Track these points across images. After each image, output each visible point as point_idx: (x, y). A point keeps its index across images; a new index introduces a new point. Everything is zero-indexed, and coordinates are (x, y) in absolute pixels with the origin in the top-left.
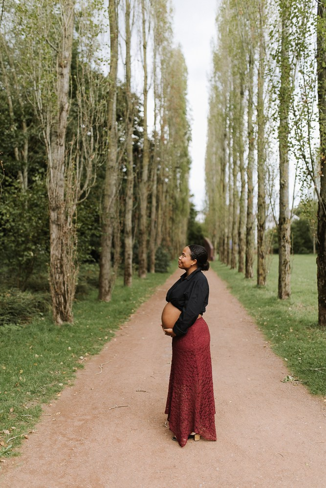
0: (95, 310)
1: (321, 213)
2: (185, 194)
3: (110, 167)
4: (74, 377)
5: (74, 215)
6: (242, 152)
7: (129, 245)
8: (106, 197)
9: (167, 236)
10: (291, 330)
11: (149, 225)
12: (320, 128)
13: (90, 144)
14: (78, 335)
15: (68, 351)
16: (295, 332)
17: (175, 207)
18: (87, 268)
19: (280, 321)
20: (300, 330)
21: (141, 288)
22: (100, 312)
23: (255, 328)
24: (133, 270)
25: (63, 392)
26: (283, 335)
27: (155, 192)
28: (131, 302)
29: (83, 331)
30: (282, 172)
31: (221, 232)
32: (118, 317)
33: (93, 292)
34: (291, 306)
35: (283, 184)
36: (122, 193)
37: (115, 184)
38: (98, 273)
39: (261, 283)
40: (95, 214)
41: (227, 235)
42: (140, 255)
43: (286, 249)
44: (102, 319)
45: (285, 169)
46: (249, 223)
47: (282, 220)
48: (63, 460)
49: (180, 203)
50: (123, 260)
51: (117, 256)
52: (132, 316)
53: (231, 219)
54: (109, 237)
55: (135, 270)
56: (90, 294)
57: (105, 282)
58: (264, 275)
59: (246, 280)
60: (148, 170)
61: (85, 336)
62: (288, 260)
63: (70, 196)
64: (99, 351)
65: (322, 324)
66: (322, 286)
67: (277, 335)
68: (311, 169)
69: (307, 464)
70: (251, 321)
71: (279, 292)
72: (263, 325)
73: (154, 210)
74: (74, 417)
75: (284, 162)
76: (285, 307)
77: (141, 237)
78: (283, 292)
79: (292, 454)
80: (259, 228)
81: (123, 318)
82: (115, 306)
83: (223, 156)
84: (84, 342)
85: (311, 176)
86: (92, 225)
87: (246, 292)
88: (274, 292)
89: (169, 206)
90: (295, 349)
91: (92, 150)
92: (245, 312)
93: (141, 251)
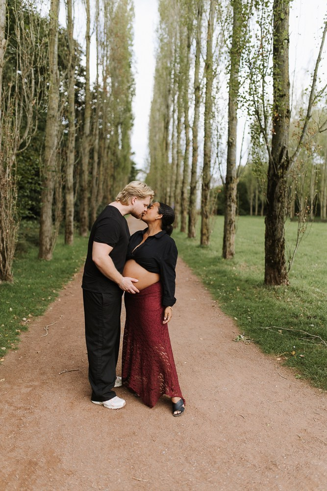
0: (36, 268)
1: (272, 172)
2: (126, 151)
3: (50, 116)
4: (18, 340)
5: (14, 166)
6: (187, 109)
7: (70, 201)
8: (46, 149)
9: (109, 193)
10: (238, 290)
11: (90, 182)
12: (274, 84)
13: (30, 87)
14: (19, 295)
15: (9, 312)
16: (242, 291)
17: (116, 164)
18: (25, 225)
19: (226, 280)
20: (247, 289)
21: (83, 247)
22: (41, 271)
23: (202, 287)
24: (74, 228)
25: (7, 357)
26: (231, 295)
27: (97, 147)
28: (74, 261)
29: (24, 291)
30: (231, 130)
31: (163, 191)
32: (61, 276)
33: (32, 250)
34: (235, 266)
35: (231, 143)
36: (64, 145)
37: (57, 136)
38: (38, 230)
39: (204, 242)
40: (36, 167)
41: (168, 194)
42: (81, 212)
43: (232, 209)
44: (44, 278)
45: (233, 127)
46: (193, 183)
47: (229, 179)
48: (11, 432)
49: (122, 160)
50: (65, 218)
51: (59, 213)
52: (75, 276)
53: (174, 177)
54: (50, 192)
55: (76, 228)
56: (29, 252)
57: (45, 240)
58: (207, 235)
59: (189, 240)
60: (90, 122)
61: (27, 296)
62: (233, 220)
63: (8, 145)
64: (43, 312)
65: (267, 283)
66: (270, 246)
67: (225, 295)
68: (263, 127)
69: (268, 425)
70: (197, 280)
71: (223, 252)
72: (209, 284)
73: (96, 165)
74: (21, 383)
75: (232, 120)
76: (229, 267)
77: (83, 194)
78: (227, 252)
79: (252, 415)
80: (204, 187)
81: (66, 277)
82: (57, 265)
83: (166, 112)
84: (26, 302)
85: (263, 134)
86: (32, 179)
87: (190, 252)
88: (217, 251)
89: (111, 163)
90: (243, 308)
91: (33, 95)
92: (191, 271)
93: (82, 209)
